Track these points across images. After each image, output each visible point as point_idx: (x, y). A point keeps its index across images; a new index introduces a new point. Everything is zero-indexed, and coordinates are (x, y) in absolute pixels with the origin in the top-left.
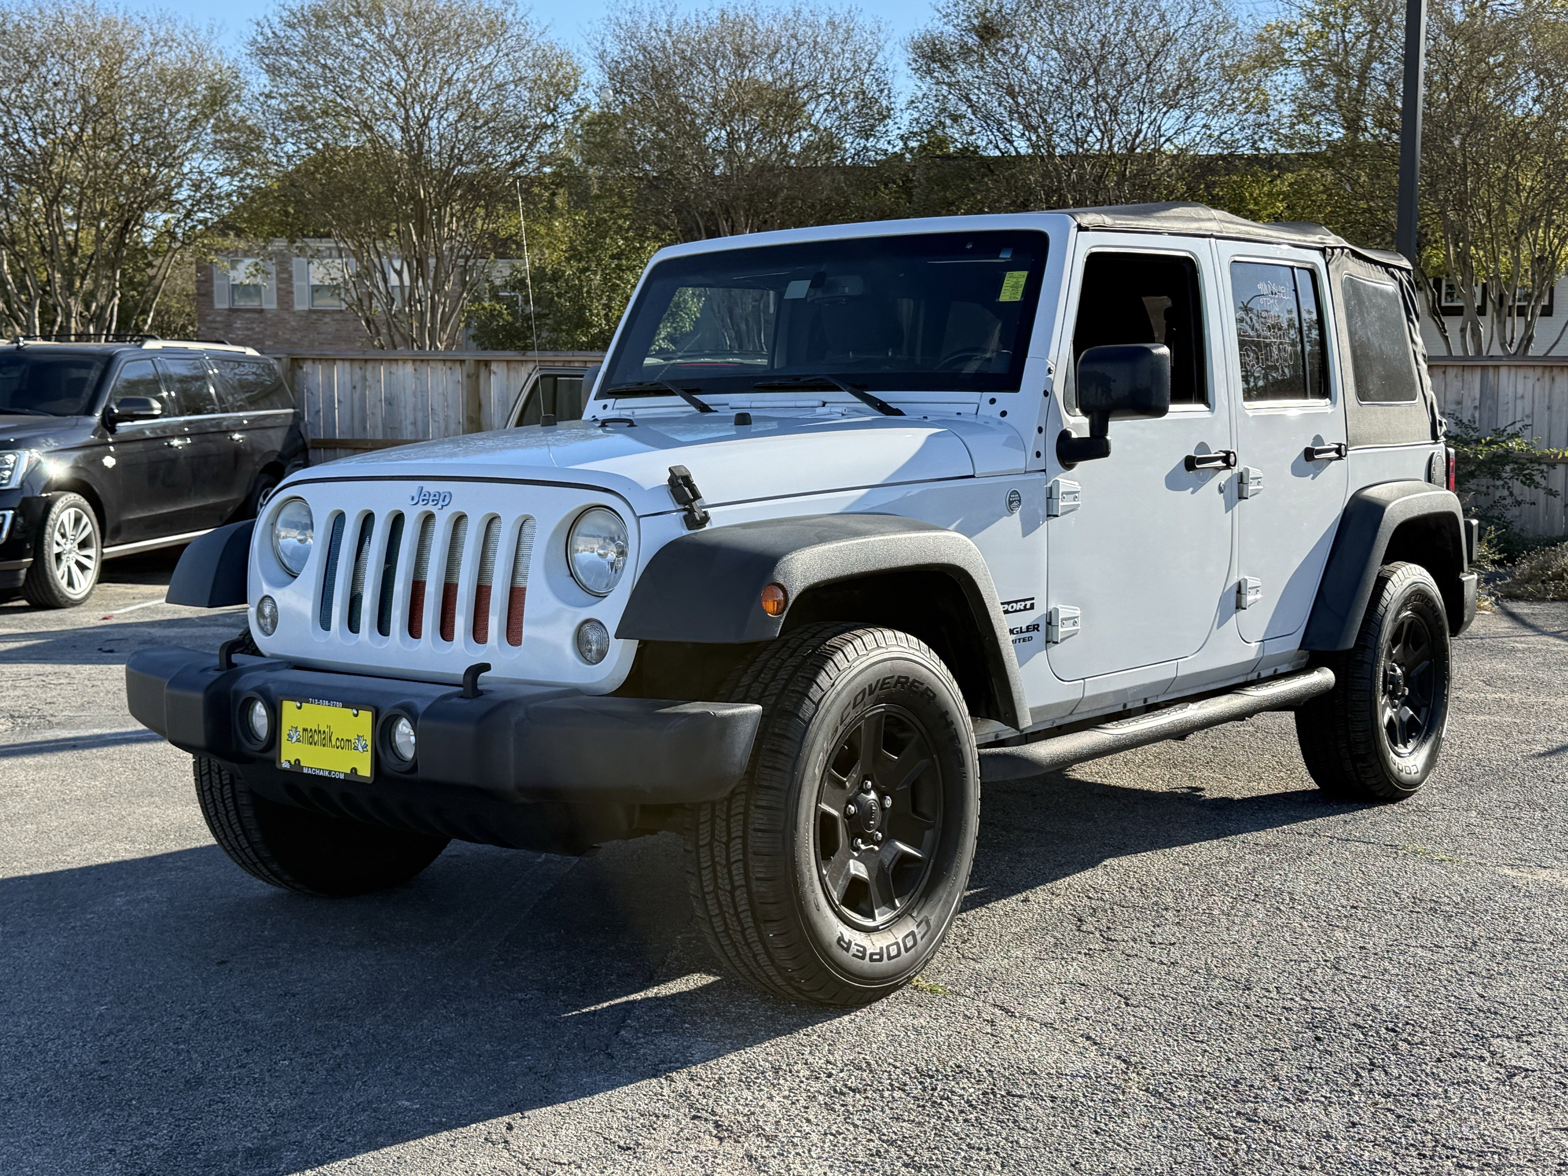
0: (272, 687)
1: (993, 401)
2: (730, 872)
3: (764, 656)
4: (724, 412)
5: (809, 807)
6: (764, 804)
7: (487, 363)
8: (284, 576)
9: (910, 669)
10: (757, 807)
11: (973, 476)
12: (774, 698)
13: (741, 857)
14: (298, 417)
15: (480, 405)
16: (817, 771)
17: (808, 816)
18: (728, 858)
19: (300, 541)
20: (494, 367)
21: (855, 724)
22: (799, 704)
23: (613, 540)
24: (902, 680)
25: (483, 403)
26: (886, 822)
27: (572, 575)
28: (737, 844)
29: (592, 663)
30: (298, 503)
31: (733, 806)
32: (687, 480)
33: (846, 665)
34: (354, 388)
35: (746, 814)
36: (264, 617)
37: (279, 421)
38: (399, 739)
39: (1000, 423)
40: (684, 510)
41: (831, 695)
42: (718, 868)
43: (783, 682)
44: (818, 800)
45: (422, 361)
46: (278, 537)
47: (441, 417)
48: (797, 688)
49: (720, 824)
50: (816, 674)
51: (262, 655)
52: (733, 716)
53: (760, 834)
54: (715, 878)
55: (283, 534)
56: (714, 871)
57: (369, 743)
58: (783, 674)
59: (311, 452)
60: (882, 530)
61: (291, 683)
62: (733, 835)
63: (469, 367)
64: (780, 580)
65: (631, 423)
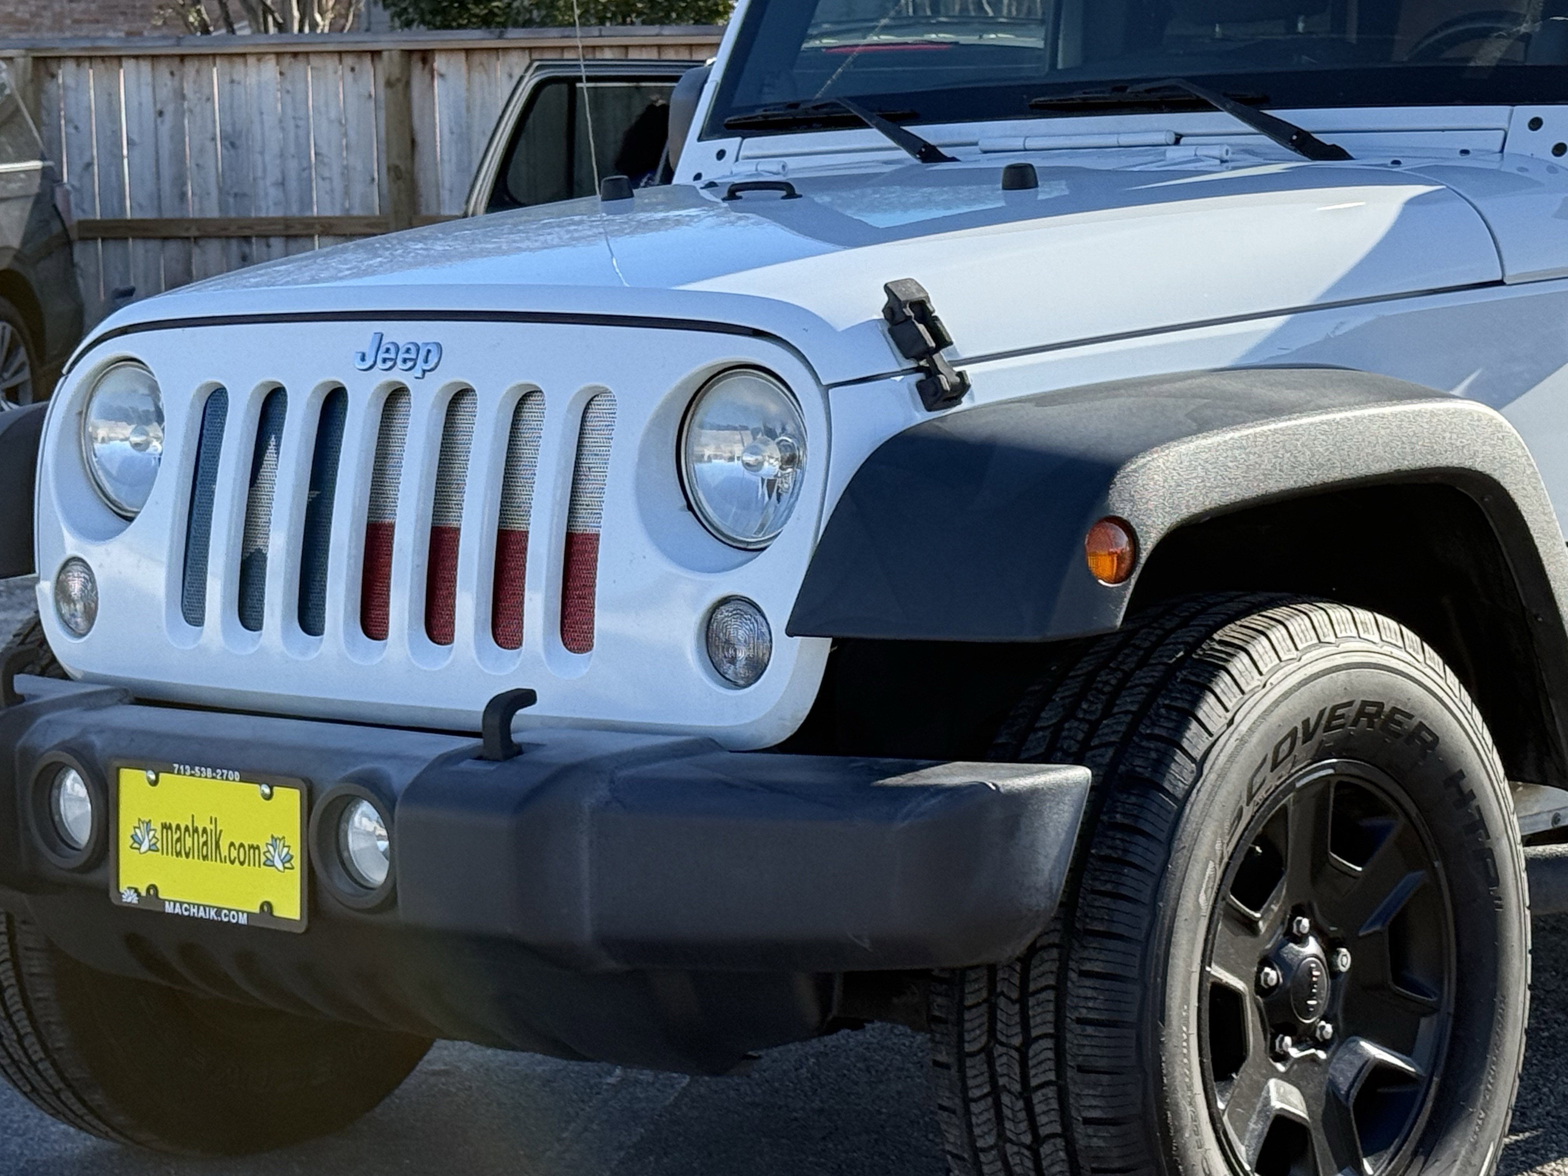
0: (97, 741)
1: (1536, 124)
2: (1029, 1108)
3: (1085, 666)
4: (970, 160)
5: (1190, 973)
6: (1097, 967)
7: (426, 56)
8: (107, 520)
9: (1385, 686)
10: (1084, 974)
11: (1500, 283)
12: (1110, 752)
13: (1052, 1076)
14: (50, 177)
15: (413, 142)
16: (1202, 899)
17: (1187, 991)
18: (1025, 1079)
19: (136, 446)
20: (440, 63)
21: (1276, 801)
22: (1162, 763)
23: (771, 434)
24: (1372, 709)
25: (419, 139)
26: (1341, 1002)
27: (690, 507)
28: (1043, 1050)
29: (737, 686)
30: (131, 369)
31: (1034, 973)
32: (922, 310)
33: (1257, 680)
34: (161, 113)
35: (1060, 989)
36: (69, 600)
37: (14, 186)
38: (356, 843)
39: (1552, 169)
40: (918, 369)
41: (1228, 744)
42: (1006, 1099)
43: (1128, 718)
44: (1206, 960)
45: (295, 55)
46: (93, 439)
47: (336, 170)
48: (1157, 731)
49: (1008, 1012)
50: (1196, 701)
51: (65, 676)
52: (1034, 792)
53: (1090, 1030)
54: (1000, 1118)
55: (102, 433)
56: (998, 1106)
57: (296, 851)
58: (1129, 703)
59: (77, 249)
60: (1325, 401)
61: (134, 733)
62: (1034, 1033)
63: (390, 65)
64: (1124, 513)
65: (789, 190)
